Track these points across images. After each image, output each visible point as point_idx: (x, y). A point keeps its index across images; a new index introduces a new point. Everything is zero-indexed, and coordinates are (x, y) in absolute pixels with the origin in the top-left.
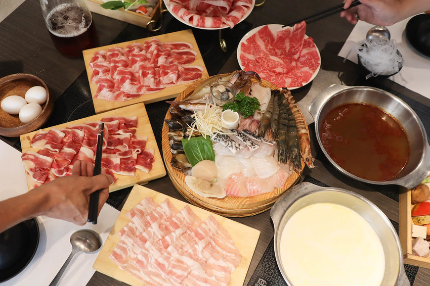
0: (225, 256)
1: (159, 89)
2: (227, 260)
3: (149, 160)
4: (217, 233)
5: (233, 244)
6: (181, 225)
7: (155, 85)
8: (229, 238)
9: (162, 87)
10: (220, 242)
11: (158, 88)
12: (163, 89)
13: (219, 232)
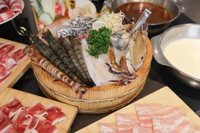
0: (173, 117)
1: (8, 75)
2: (178, 117)
3: (57, 111)
4: (152, 110)
5: (166, 106)
6: (129, 127)
7: (2, 75)
8: (160, 106)
9: (8, 73)
10: (160, 112)
11: (6, 75)
12: (10, 73)
13: (152, 108)
